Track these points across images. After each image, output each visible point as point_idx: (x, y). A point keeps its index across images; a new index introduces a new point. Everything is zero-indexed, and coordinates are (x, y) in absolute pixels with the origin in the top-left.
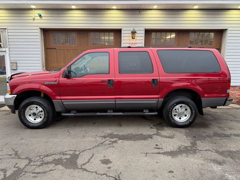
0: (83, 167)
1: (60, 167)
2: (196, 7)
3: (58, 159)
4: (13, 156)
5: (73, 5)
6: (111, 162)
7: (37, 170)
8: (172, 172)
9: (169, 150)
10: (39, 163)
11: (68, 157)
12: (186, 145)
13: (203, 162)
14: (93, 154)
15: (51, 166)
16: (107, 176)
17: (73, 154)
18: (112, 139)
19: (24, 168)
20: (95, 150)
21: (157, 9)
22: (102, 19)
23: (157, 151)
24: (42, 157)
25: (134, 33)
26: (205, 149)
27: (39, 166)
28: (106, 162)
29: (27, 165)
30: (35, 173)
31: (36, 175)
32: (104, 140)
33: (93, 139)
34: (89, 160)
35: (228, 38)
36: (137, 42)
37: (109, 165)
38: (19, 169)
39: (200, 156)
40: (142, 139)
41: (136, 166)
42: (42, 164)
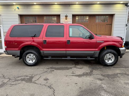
0: (35, 82)
1: (24, 82)
2: (98, 3)
3: (23, 79)
4: (2, 77)
5: (35, 2)
6: (49, 80)
7: (12, 83)
8: (77, 84)
9: (78, 74)
10: (14, 80)
11: (29, 77)
12: (88, 72)
13: (93, 79)
14: (41, 76)
15: (19, 82)
16: (45, 86)
17: (31, 76)
18: (52, 69)
19: (6, 83)
20: (42, 74)
21: (79, 4)
22: (50, 9)
23: (72, 74)
24: (15, 78)
25: (66, 16)
26: (96, 73)
27: (14, 81)
28: (46, 79)
29: (8, 81)
30: (11, 84)
31: (12, 85)
32: (48, 70)
33: (42, 70)
34: (38, 79)
35: (115, 19)
36: (68, 21)
37: (47, 81)
38: (4, 83)
39: (93, 77)
40: (66, 69)
41: (60, 81)
42: (15, 81)
